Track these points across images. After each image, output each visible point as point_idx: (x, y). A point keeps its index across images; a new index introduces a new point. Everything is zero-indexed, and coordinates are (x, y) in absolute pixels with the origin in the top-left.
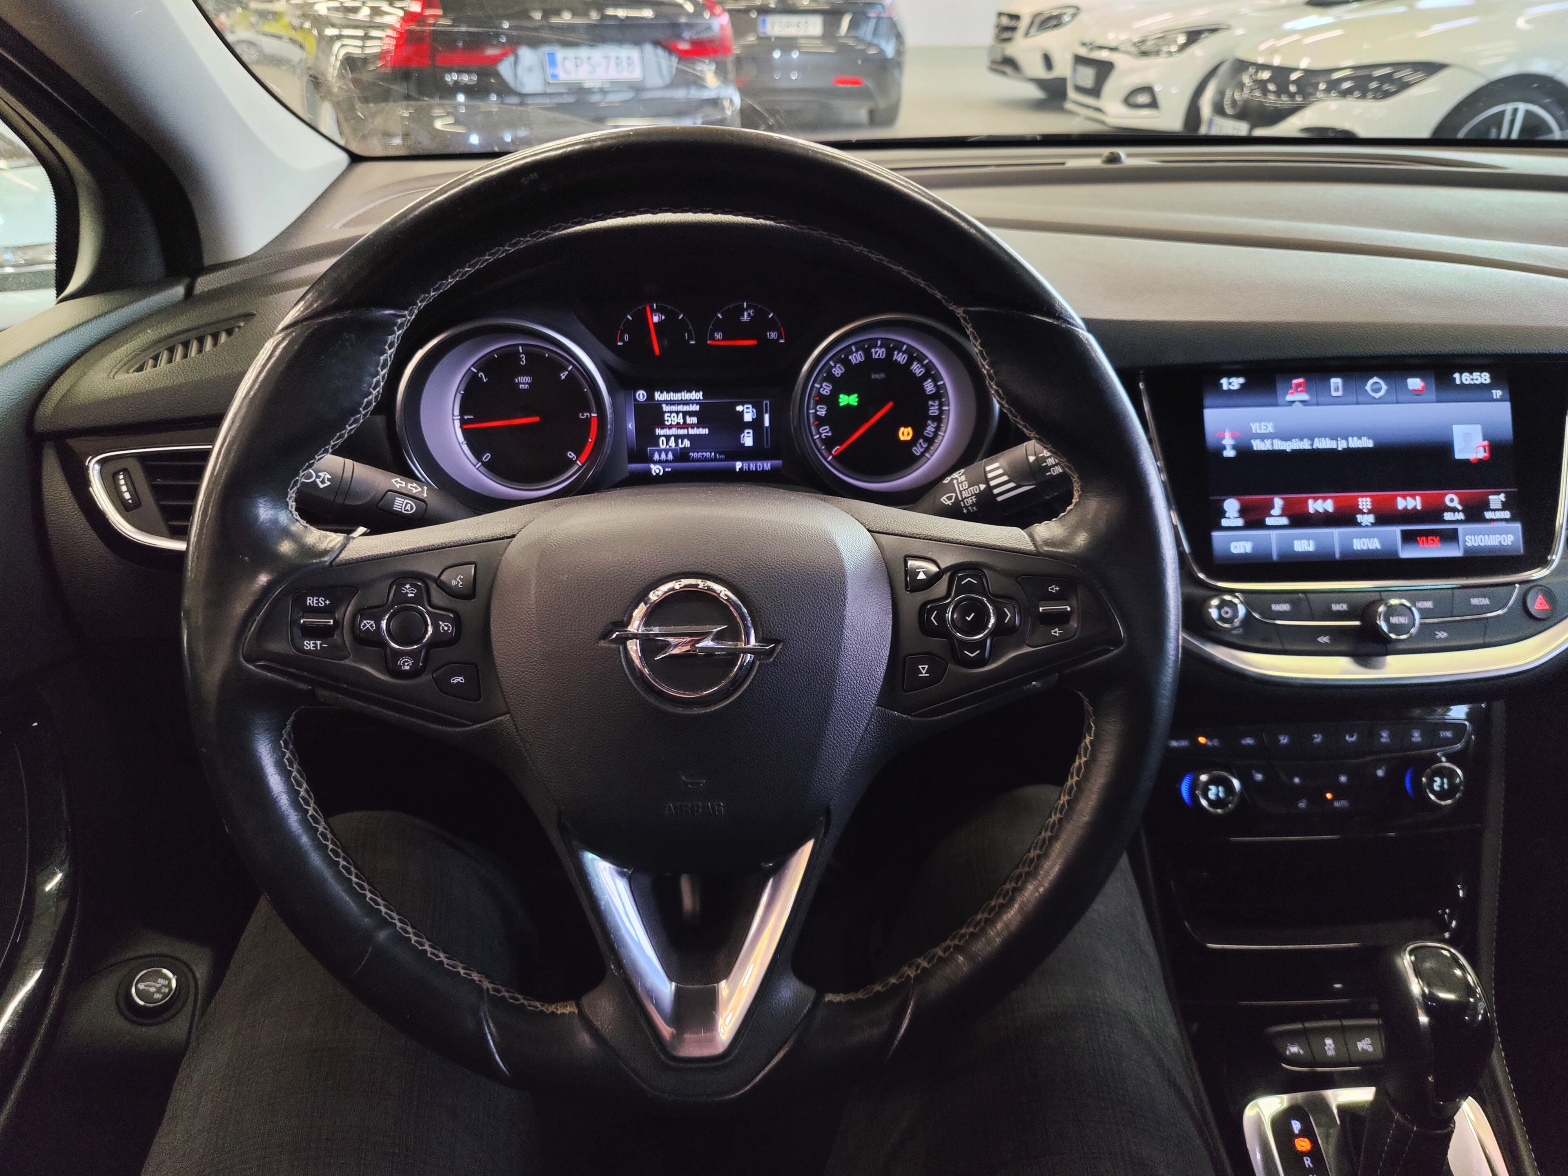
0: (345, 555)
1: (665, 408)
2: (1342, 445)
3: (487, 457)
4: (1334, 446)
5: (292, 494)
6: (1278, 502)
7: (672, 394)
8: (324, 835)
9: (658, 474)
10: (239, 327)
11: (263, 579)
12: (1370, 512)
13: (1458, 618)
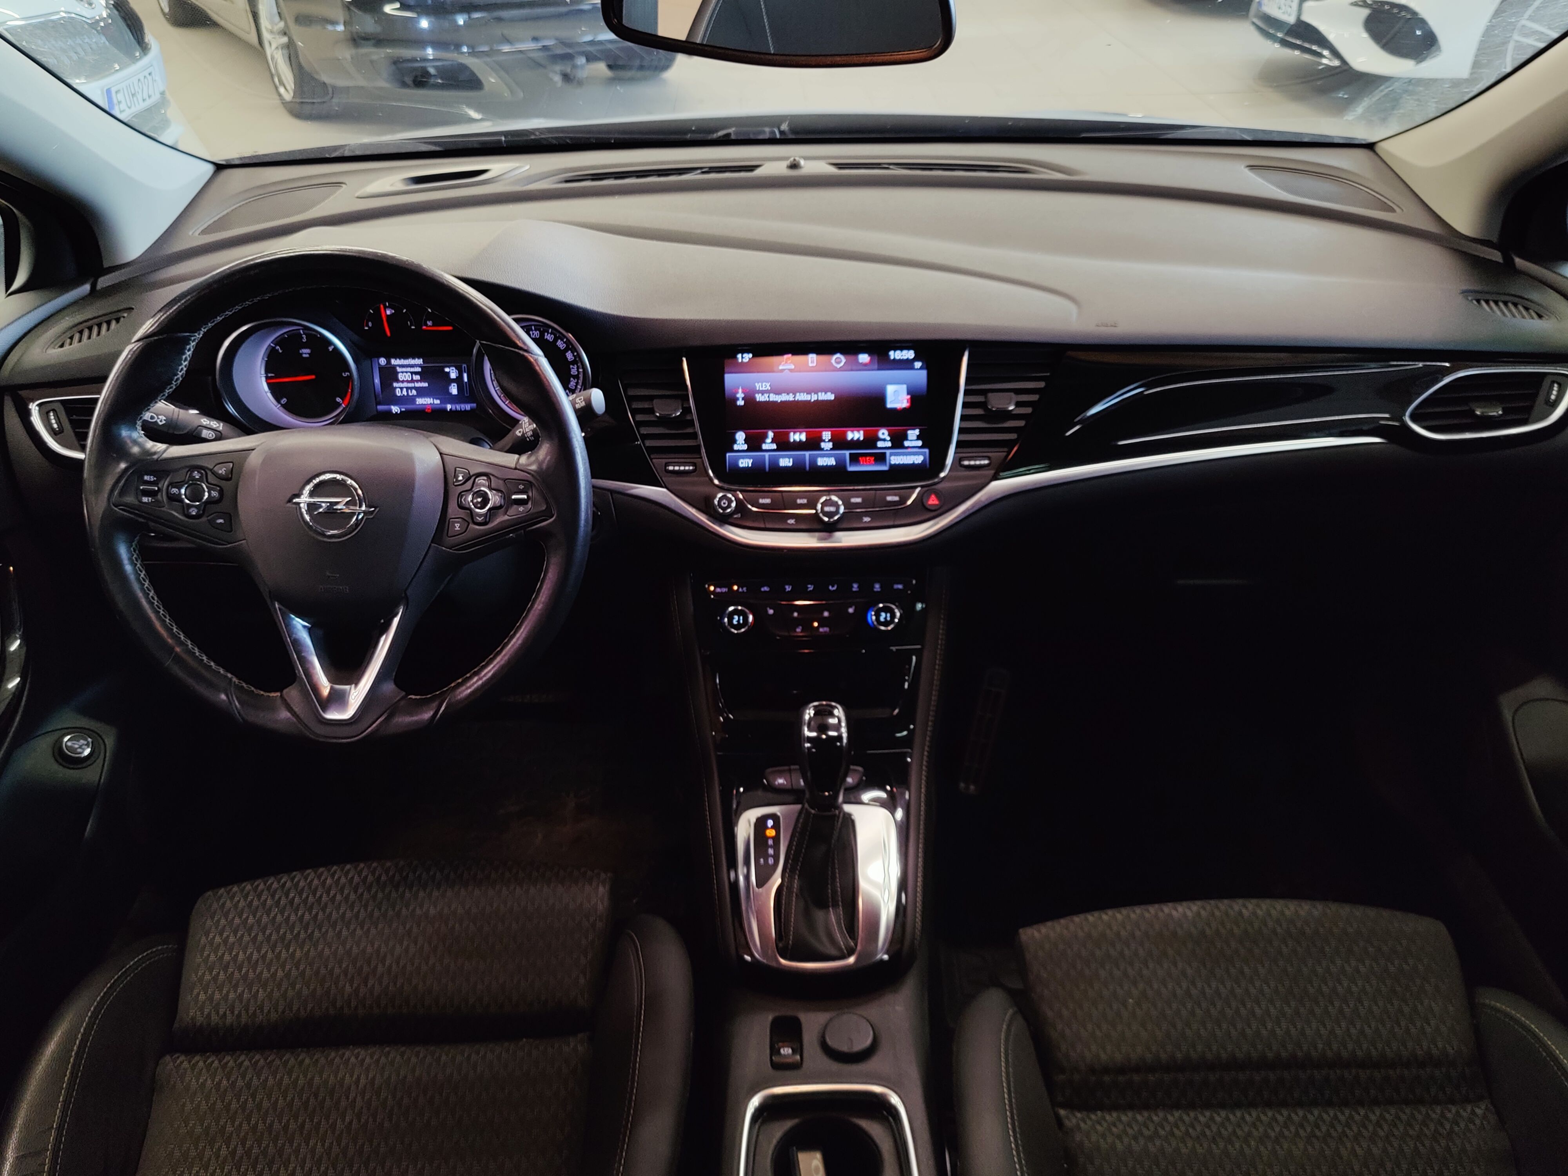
0: (165, 455)
1: (399, 369)
2: (814, 397)
3: (284, 401)
4: (809, 399)
5: (139, 423)
6: (771, 434)
7: (402, 360)
8: (153, 598)
9: (396, 413)
10: (124, 317)
11: (123, 466)
12: (829, 441)
13: (877, 509)
